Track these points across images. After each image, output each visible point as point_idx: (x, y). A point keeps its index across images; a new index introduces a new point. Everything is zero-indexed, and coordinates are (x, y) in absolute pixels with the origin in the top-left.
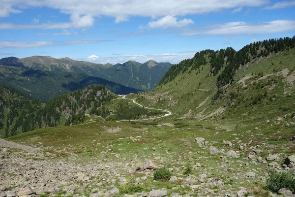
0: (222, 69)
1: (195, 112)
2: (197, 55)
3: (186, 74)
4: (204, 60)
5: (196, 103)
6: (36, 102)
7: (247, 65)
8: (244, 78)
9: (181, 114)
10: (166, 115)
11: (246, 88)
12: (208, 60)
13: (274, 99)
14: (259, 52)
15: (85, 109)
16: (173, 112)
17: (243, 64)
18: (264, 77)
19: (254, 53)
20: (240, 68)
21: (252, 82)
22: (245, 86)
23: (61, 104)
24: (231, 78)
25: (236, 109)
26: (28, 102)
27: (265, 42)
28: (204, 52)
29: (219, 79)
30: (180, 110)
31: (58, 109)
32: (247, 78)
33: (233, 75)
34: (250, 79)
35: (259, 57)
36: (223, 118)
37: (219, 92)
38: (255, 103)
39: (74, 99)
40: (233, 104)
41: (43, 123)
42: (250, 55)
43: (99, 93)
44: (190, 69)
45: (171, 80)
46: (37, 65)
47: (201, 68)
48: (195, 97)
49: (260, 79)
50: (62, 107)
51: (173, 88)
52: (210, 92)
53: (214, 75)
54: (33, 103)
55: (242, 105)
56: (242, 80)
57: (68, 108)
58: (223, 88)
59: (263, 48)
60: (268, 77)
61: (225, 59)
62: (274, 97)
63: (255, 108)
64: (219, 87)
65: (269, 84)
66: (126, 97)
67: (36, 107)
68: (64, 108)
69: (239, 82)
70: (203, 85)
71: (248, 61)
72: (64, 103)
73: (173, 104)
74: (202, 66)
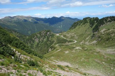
0: (94, 26)
1: (85, 41)
2: (84, 19)
3: (80, 26)
4: (87, 21)
5: (85, 38)
6: (25, 36)
7: (104, 25)
8: (103, 30)
9: (80, 42)
10: (75, 42)
11: (104, 34)
12: (88, 21)
13: (114, 39)
14: (108, 20)
15: (44, 39)
16: (77, 41)
17: (102, 25)
18: (110, 31)
19: (106, 21)
20: (101, 26)
21: (106, 32)
22: (103, 33)
23: (34, 37)
24: (98, 30)
25: (101, 42)
26: (22, 36)
27: (110, 17)
28: (86, 18)
29: (93, 29)
30: (79, 40)
31: (33, 39)
32: (104, 30)
33: (99, 28)
34: (105, 31)
35: (108, 22)
36: (96, 45)
37: (93, 34)
38: (107, 40)
39: (39, 35)
40: (99, 40)
41: (29, 44)
42: (105, 21)
43: (48, 33)
44: (81, 24)
45: (74, 28)
46: (18, 19)
47: (86, 24)
48: (85, 36)
49: (109, 31)
50: (35, 38)
51: (76, 31)
52: (90, 34)
53: (91, 28)
54: (24, 36)
55: (103, 40)
56: (102, 31)
57: (37, 38)
58: (95, 33)
59: (110, 19)
60: (112, 31)
61: (95, 22)
62: (114, 38)
63: (107, 42)
64: (93, 32)
65: (112, 33)
66: (59, 35)
67: (25, 38)
68: (36, 38)
69: (101, 31)
70: (87, 31)
71: (104, 23)
72: (35, 36)
73: (77, 38)
74: (86, 23)
